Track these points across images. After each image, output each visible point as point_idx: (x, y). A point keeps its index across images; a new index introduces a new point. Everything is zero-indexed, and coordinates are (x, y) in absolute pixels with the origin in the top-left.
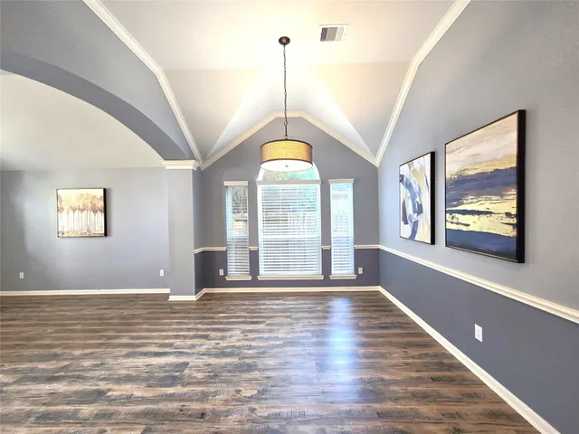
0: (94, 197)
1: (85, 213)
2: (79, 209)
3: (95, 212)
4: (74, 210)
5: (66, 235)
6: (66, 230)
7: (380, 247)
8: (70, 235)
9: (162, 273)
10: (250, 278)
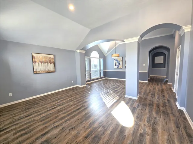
0: (50, 58)
1: (46, 63)
2: (44, 62)
3: (51, 63)
4: (42, 62)
5: (38, 72)
6: (38, 70)
7: (106, 71)
8: (40, 72)
9: (72, 82)
10: (90, 79)
